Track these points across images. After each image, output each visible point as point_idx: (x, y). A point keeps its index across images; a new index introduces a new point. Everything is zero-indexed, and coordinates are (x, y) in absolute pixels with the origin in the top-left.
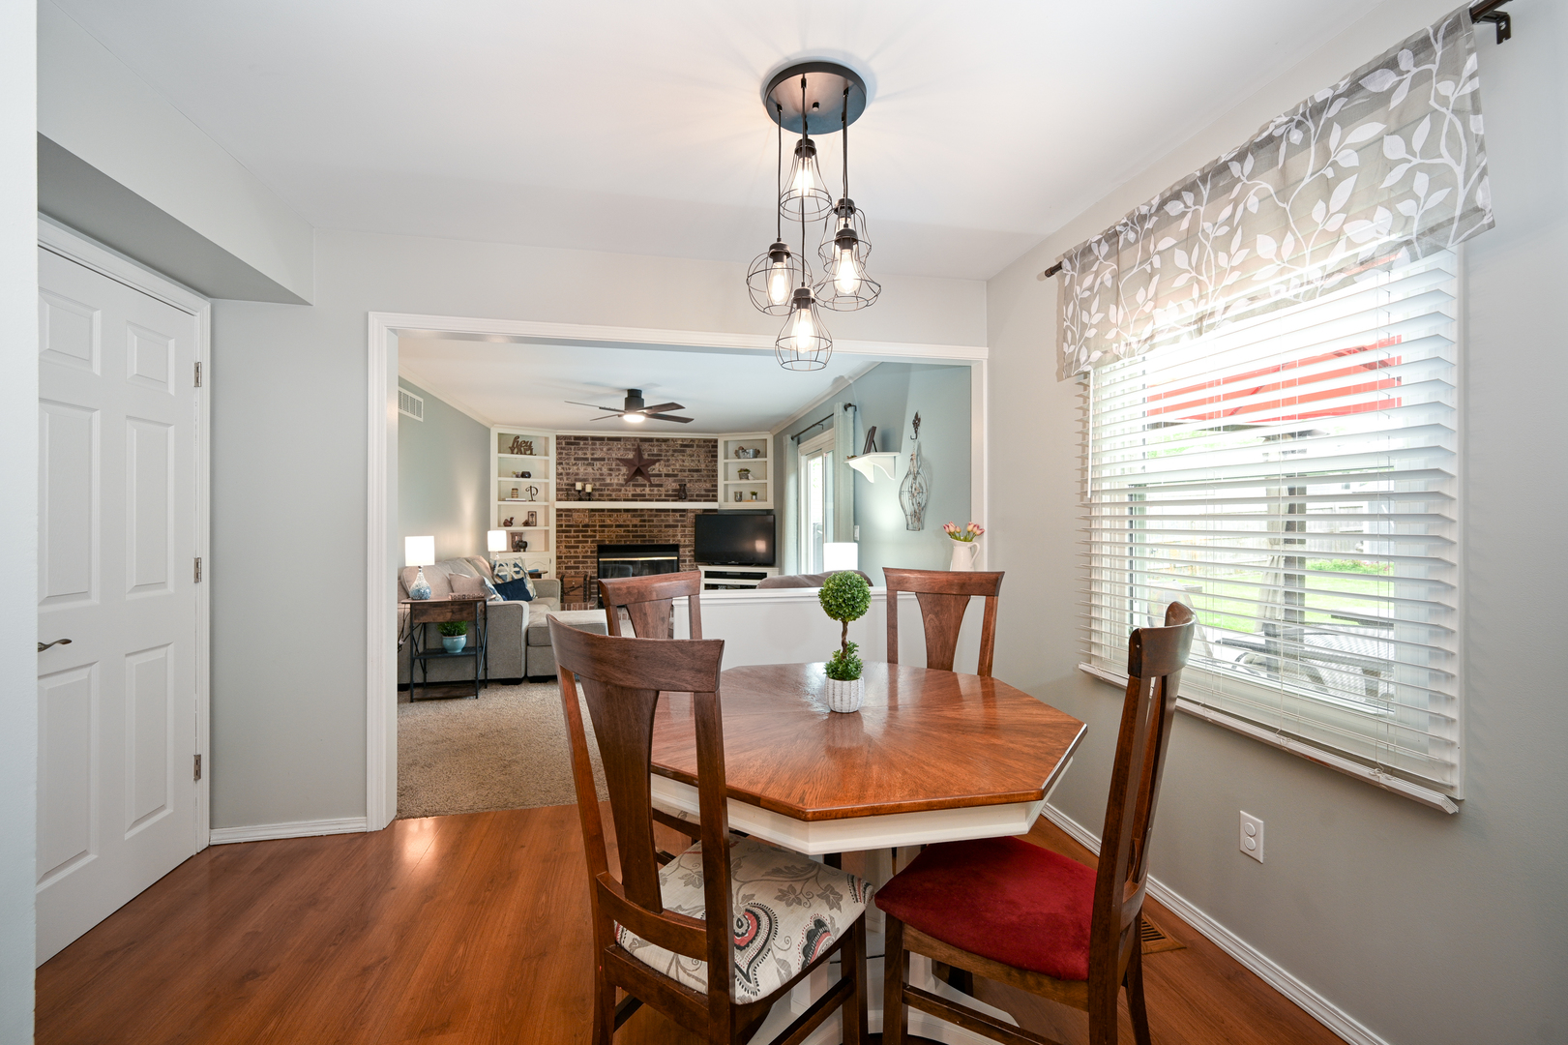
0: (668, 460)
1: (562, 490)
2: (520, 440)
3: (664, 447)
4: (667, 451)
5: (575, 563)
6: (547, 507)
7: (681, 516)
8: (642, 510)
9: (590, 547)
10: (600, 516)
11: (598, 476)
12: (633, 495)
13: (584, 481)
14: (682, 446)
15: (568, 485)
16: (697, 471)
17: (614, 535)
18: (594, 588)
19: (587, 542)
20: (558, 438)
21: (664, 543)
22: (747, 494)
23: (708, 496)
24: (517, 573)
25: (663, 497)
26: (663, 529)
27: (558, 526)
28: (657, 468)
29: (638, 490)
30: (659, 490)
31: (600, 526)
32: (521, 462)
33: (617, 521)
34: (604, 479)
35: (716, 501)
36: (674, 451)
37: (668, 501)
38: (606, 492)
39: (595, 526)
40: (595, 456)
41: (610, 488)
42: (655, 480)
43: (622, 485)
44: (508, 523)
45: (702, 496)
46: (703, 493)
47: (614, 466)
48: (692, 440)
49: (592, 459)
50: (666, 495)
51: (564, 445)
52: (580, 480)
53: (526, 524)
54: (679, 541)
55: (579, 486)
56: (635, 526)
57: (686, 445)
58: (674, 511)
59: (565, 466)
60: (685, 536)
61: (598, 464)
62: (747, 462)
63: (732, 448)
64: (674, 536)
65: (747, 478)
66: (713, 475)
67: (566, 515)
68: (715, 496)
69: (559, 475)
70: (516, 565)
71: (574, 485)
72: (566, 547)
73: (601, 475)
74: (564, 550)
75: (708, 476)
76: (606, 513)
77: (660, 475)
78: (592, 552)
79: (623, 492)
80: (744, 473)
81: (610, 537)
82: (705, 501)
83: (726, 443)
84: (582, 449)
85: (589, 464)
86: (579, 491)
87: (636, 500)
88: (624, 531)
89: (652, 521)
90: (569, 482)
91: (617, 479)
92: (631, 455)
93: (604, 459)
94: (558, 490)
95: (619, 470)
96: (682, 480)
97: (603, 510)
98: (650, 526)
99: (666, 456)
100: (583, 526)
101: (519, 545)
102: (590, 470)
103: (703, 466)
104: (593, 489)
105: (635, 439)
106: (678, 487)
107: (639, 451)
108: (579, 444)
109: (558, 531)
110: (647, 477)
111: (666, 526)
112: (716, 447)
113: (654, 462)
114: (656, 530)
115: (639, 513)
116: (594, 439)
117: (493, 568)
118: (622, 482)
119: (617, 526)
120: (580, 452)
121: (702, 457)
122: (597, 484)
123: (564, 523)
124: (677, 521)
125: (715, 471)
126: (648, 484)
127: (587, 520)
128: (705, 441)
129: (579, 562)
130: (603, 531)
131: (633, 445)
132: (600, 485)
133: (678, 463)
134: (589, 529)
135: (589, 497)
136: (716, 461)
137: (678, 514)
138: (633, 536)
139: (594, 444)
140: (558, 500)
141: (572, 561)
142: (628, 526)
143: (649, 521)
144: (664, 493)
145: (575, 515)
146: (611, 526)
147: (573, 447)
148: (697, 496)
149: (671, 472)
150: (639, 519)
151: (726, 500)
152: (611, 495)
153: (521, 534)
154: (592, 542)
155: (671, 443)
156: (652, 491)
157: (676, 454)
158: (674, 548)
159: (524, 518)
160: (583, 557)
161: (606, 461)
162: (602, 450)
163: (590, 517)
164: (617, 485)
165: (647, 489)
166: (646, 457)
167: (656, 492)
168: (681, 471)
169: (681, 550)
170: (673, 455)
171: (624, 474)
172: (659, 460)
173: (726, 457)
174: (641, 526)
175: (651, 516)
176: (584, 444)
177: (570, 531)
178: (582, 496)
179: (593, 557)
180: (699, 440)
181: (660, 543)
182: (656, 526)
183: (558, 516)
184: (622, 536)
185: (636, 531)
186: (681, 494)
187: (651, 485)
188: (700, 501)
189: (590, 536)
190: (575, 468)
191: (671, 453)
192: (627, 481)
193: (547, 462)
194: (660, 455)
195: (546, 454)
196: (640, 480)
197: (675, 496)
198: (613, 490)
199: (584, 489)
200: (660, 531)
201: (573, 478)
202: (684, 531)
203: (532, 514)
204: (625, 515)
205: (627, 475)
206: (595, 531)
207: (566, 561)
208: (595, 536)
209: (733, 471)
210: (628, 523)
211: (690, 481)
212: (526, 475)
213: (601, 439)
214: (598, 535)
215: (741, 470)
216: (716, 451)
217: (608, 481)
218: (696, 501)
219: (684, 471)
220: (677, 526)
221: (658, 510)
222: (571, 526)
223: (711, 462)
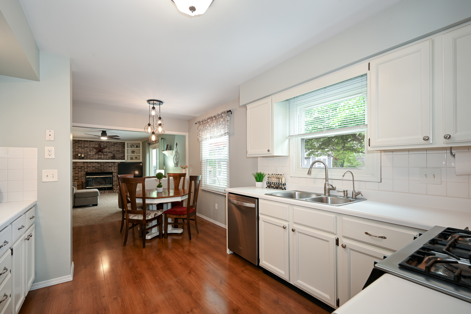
0: (109, 148)
1: (74, 156)
3: (108, 144)
4: (109, 145)
5: (78, 178)
7: (113, 164)
8: (101, 162)
9: (83, 173)
10: (87, 164)
11: (86, 152)
12: (98, 158)
13: (81, 153)
14: (114, 144)
15: (75, 154)
16: (119, 151)
17: (91, 170)
18: (84, 185)
19: (82, 172)
20: (73, 140)
22: (134, 157)
23: (122, 158)
25: (108, 158)
26: (108, 168)
27: (72, 167)
28: (106, 150)
29: (100, 156)
30: (106, 156)
31: (87, 167)
33: (92, 165)
35: (125, 160)
36: (111, 145)
37: (109, 159)
38: (89, 157)
39: (85, 167)
40: (85, 146)
41: (90, 156)
42: (105, 153)
43: (94, 155)
45: (120, 158)
46: (121, 157)
47: (91, 149)
48: (117, 142)
49: (84, 147)
51: (75, 142)
52: (80, 153)
54: (113, 171)
55: (79, 155)
56: (99, 167)
58: (111, 162)
59: (74, 149)
60: (115, 170)
61: (86, 149)
62: (134, 149)
63: (129, 145)
64: (111, 169)
65: (134, 153)
67: (75, 164)
68: (124, 158)
69: (73, 152)
71: (78, 155)
72: (75, 173)
73: (87, 152)
75: (122, 153)
76: (89, 163)
77: (107, 152)
78: (84, 175)
79: (94, 157)
81: (90, 170)
82: (121, 160)
83: (128, 143)
85: (82, 148)
86: (80, 157)
87: (99, 159)
88: (95, 168)
89: (104, 165)
90: (76, 154)
91: (92, 153)
92: (97, 146)
93: (88, 147)
94: (72, 156)
95: (93, 150)
96: (114, 154)
97: (88, 162)
98: (103, 167)
99: (109, 146)
100: (81, 167)
102: (83, 150)
103: (120, 150)
104: (84, 156)
106: (113, 156)
107: (100, 145)
108: (79, 142)
109: (73, 169)
111: (109, 167)
112: (125, 144)
114: (105, 168)
115: (100, 163)
116: (84, 141)
118: (94, 154)
119: (92, 167)
120: (80, 145)
121: (120, 147)
122: (86, 154)
123: (75, 166)
124: (112, 165)
125: (124, 151)
126: (103, 154)
127: (82, 165)
128: (121, 143)
129: (79, 178)
130: (88, 168)
131: (98, 143)
132: (87, 155)
133: (112, 149)
134: (83, 168)
135: (83, 158)
136: (125, 148)
137: (112, 163)
138: (98, 170)
139: (85, 143)
140: (73, 159)
141: (77, 177)
142: (96, 167)
143: (103, 165)
144: (108, 157)
145: (78, 164)
146: (90, 167)
147: (77, 143)
148: (119, 158)
149: (110, 151)
150: (100, 165)
151: (128, 159)
152: (90, 158)
154: (84, 172)
155: (110, 143)
156: (104, 156)
157: (112, 146)
158: (111, 173)
160: (81, 176)
161: (89, 148)
162: (87, 144)
163: (83, 164)
164: (92, 155)
165: (103, 156)
166: (102, 147)
168: (113, 151)
169: (113, 173)
170: (111, 146)
171: (95, 152)
172: (106, 148)
173: (128, 147)
174: (100, 167)
175: (104, 164)
176: (81, 142)
177: (76, 169)
178: (80, 158)
179: (84, 176)
180: (119, 142)
181: (107, 172)
182: (106, 167)
183: (72, 164)
184: (94, 170)
185: (99, 168)
186: (113, 158)
187: (104, 155)
188: (120, 160)
189: (83, 170)
190: (78, 149)
191: (110, 146)
192: (96, 154)
194: (107, 146)
196: (100, 153)
197: (112, 158)
198: (91, 156)
199: (81, 156)
201: (77, 152)
202: (115, 168)
204: (95, 164)
205: (96, 152)
206: (85, 168)
207: (75, 177)
208: (85, 170)
209: (130, 151)
210: (96, 166)
211: (116, 154)
213: (87, 141)
214: (86, 169)
215: (132, 151)
216: (125, 146)
217: (90, 154)
218: (118, 159)
219: (115, 151)
220: (112, 167)
221: (106, 162)
222: (77, 167)
223: (123, 148)
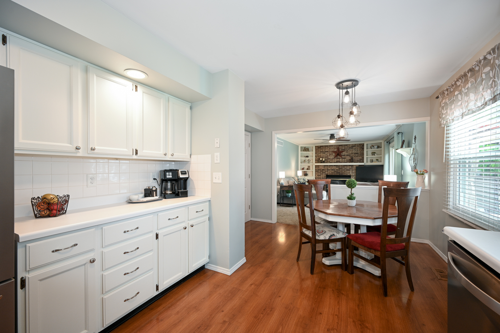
0: (347, 151)
1: (316, 160)
2: (306, 148)
3: (346, 147)
4: (347, 148)
6: (313, 165)
7: (351, 167)
8: (339, 165)
9: (324, 175)
10: (327, 167)
11: (326, 156)
12: (336, 161)
13: (323, 158)
14: (352, 146)
15: (318, 159)
16: (357, 153)
17: (331, 172)
19: (323, 174)
20: (316, 146)
21: (346, 175)
22: (374, 159)
23: (361, 161)
24: (304, 181)
27: (315, 170)
28: (344, 153)
29: (338, 160)
31: (327, 170)
32: (306, 153)
33: (332, 168)
34: (328, 157)
35: (364, 162)
36: (349, 148)
37: (347, 163)
38: (329, 161)
39: (325, 170)
42: (343, 157)
43: (333, 158)
44: (303, 169)
45: (359, 161)
46: (359, 160)
47: (331, 153)
48: (355, 144)
49: (325, 152)
50: (347, 161)
51: (317, 148)
52: (321, 157)
53: (307, 169)
54: (351, 174)
55: (321, 159)
56: (337, 170)
57: (353, 146)
58: (349, 165)
59: (317, 154)
60: (353, 173)
62: (375, 150)
63: (369, 146)
64: (349, 173)
65: (375, 155)
66: (362, 154)
67: (318, 167)
68: (363, 161)
69: (316, 156)
70: (303, 179)
71: (320, 159)
72: (318, 175)
73: (327, 156)
74: (317, 176)
77: (345, 155)
78: (325, 177)
79: (333, 160)
80: (373, 154)
81: (329, 173)
82: (360, 162)
83: (367, 145)
84: (322, 149)
86: (321, 160)
87: (337, 163)
89: (342, 168)
91: (332, 157)
92: (336, 150)
93: (328, 152)
94: (315, 160)
95: (332, 154)
96: (352, 157)
97: (328, 166)
98: (341, 170)
100: (322, 170)
101: (306, 175)
102: (324, 155)
103: (359, 152)
104: (325, 160)
105: (337, 145)
106: (351, 159)
109: (315, 171)
110: (341, 156)
111: (347, 170)
112: (364, 146)
113: (343, 152)
114: (343, 171)
116: (325, 146)
117: (298, 180)
118: (333, 157)
119: (332, 170)
120: (321, 150)
121: (359, 149)
122: (326, 158)
123: (317, 169)
124: (350, 168)
125: (363, 153)
128: (360, 144)
130: (328, 171)
131: (336, 147)
132: (327, 159)
133: (351, 152)
135: (324, 162)
136: (364, 150)
137: (350, 167)
138: (336, 173)
139: (325, 148)
140: (316, 163)
142: (335, 170)
143: (341, 168)
144: (346, 160)
145: (320, 167)
146: (330, 170)
147: (319, 149)
148: (357, 161)
149: (348, 154)
150: (338, 168)
151: (367, 162)
153: (306, 172)
154: (325, 174)
155: (348, 146)
157: (350, 149)
158: (349, 177)
159: (307, 168)
160: (322, 178)
162: (327, 149)
163: (324, 167)
164: (332, 158)
165: (341, 160)
166: (340, 150)
167: (343, 160)
168: (351, 154)
169: (351, 177)
170: (349, 149)
171: (334, 155)
172: (344, 151)
173: (367, 149)
174: (339, 170)
175: (342, 167)
177: (319, 171)
178: (322, 162)
180: (358, 144)
181: (345, 175)
182: (343, 170)
183: (315, 167)
184: (333, 173)
185: (337, 171)
186: (352, 161)
187: (342, 158)
188: (358, 162)
189: (324, 173)
190: (320, 154)
191: (348, 148)
192: (335, 157)
193: (313, 153)
194: (345, 149)
195: (313, 151)
196: (339, 157)
197: (350, 161)
198: (331, 160)
199: (322, 160)
200: (345, 171)
201: (319, 157)
202: (353, 171)
203: (309, 167)
204: (334, 167)
206: (325, 171)
209: (370, 153)
210: (335, 169)
211: (354, 157)
212: (307, 157)
213: (327, 146)
216: (364, 147)
217: (329, 157)
218: (356, 163)
219: (353, 154)
220: (350, 170)
221: (344, 165)
222: (319, 170)
223: (362, 150)
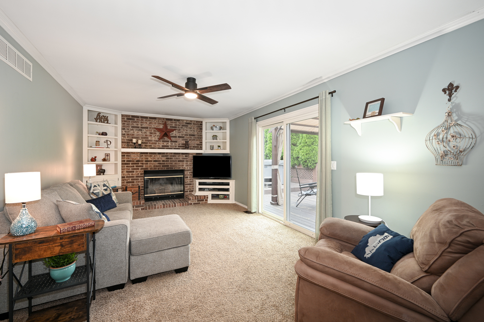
0: (180, 130)
1: (125, 142)
2: (101, 115)
3: (178, 123)
4: (179, 126)
5: (132, 180)
6: (116, 152)
7: (186, 156)
8: (167, 153)
9: (140, 171)
10: (145, 156)
11: (144, 136)
12: (162, 146)
13: (137, 138)
14: (186, 123)
15: (128, 140)
16: (193, 135)
17: (152, 166)
18: (142, 192)
19: (138, 169)
20: (122, 115)
21: (177, 169)
22: (216, 146)
23: (198, 147)
24: (106, 190)
25: (177, 147)
26: (177, 162)
27: (122, 161)
28: (174, 133)
29: (165, 144)
30: (175, 144)
31: (146, 161)
32: (102, 127)
33: (154, 158)
34: (147, 138)
35: (202, 149)
36: (183, 126)
37: (180, 149)
38: (149, 144)
39: (143, 161)
40: (143, 126)
41: (151, 142)
42: (173, 139)
43: (157, 141)
44: (93, 160)
45: (195, 147)
46: (196, 146)
47: (153, 132)
48: (191, 121)
49: (141, 127)
50: (179, 146)
51: (126, 120)
52: (135, 138)
53: (104, 160)
54: (185, 168)
55: (134, 141)
56: (164, 161)
57: (188, 123)
58: (183, 154)
59: (126, 130)
60: (188, 166)
61: (144, 130)
62: (216, 131)
63: (209, 126)
64: (182, 166)
65: (216, 139)
66: (200, 137)
67: (127, 156)
68: (202, 147)
69: (123, 135)
70: (104, 185)
71: (132, 140)
72: (127, 172)
73: (146, 135)
74: (126, 173)
75: (198, 138)
76: (148, 154)
77: (176, 137)
78: (141, 174)
79: (157, 144)
80: (215, 137)
81: (150, 166)
82: (197, 149)
83: (206, 123)
84: (136, 122)
85: (139, 130)
86: (135, 143)
87: (164, 148)
88: (158, 164)
89: (172, 158)
90: (129, 138)
91: (154, 138)
92: (161, 127)
93: (147, 128)
94: (122, 142)
95: (155, 133)
96: (186, 140)
97: (147, 153)
98: (171, 161)
99: (179, 128)
100: (136, 161)
101: (101, 171)
102: (140, 133)
104: (142, 143)
105: (164, 119)
106: (184, 143)
107: (165, 125)
108: (134, 119)
109: (122, 164)
110: (169, 137)
111: (179, 161)
112: (202, 125)
113: (173, 131)
114: (174, 163)
115: (165, 155)
116: (142, 117)
117: (90, 189)
118: (157, 139)
119: (154, 161)
120: (135, 124)
121: (195, 129)
122: (144, 140)
123: (126, 160)
124: (184, 159)
125: (201, 136)
126: (170, 141)
127: (139, 158)
128: (197, 122)
129: (134, 179)
130: (147, 164)
131: (163, 122)
132: (146, 141)
133: (184, 131)
134: (140, 163)
135: (140, 147)
136: (202, 131)
137: (184, 155)
138: (163, 166)
139: (143, 120)
140: (123, 148)
141: (130, 179)
142: (160, 161)
143: (170, 159)
144: (177, 145)
145: (132, 155)
146: (151, 161)
147: (131, 121)
148: (193, 147)
149: (181, 136)
150: (165, 157)
151: (206, 149)
152: (151, 146)
153: (101, 166)
154: (141, 169)
155: (181, 122)
156: (172, 144)
157: (183, 127)
158: (182, 172)
159: (103, 157)
160: (136, 177)
161: (149, 129)
162: (146, 123)
163: (140, 156)
164: (154, 141)
165: (170, 143)
166: (169, 128)
167: (174, 145)
168: (186, 135)
169: (186, 172)
170: (182, 128)
171: (158, 136)
172: (175, 130)
173: (206, 130)
174: (166, 161)
175: (171, 156)
176: (137, 120)
177: (129, 164)
178: (136, 146)
179: (142, 177)
180: (194, 121)
181: (176, 169)
182: (174, 161)
183: (122, 156)
184: (157, 166)
185: (164, 164)
186: (186, 146)
187: (172, 141)
188: (194, 149)
189: (140, 166)
190: (132, 131)
191: (181, 126)
192: (159, 139)
193: (116, 128)
194: (176, 127)
195: (116, 123)
196: (166, 139)
197: (183, 147)
198: (152, 143)
199: (137, 142)
200: (176, 163)
201: (131, 136)
202: (187, 163)
203: (108, 155)
204: (158, 156)
205: (160, 136)
206: (143, 164)
207: (127, 179)
208: (143, 166)
209: (210, 136)
210: (160, 159)
211: (190, 140)
212: (104, 134)
213: (146, 118)
214: (144, 165)
215: (214, 136)
216: (202, 127)
217: (150, 139)
218: (193, 149)
219: (187, 135)
220: (184, 161)
221: (175, 153)
222: (130, 161)
223: (199, 131)
